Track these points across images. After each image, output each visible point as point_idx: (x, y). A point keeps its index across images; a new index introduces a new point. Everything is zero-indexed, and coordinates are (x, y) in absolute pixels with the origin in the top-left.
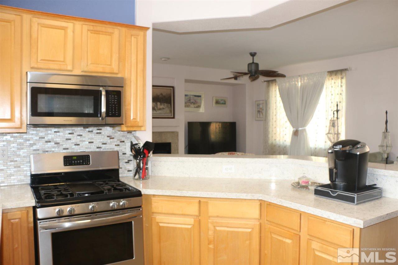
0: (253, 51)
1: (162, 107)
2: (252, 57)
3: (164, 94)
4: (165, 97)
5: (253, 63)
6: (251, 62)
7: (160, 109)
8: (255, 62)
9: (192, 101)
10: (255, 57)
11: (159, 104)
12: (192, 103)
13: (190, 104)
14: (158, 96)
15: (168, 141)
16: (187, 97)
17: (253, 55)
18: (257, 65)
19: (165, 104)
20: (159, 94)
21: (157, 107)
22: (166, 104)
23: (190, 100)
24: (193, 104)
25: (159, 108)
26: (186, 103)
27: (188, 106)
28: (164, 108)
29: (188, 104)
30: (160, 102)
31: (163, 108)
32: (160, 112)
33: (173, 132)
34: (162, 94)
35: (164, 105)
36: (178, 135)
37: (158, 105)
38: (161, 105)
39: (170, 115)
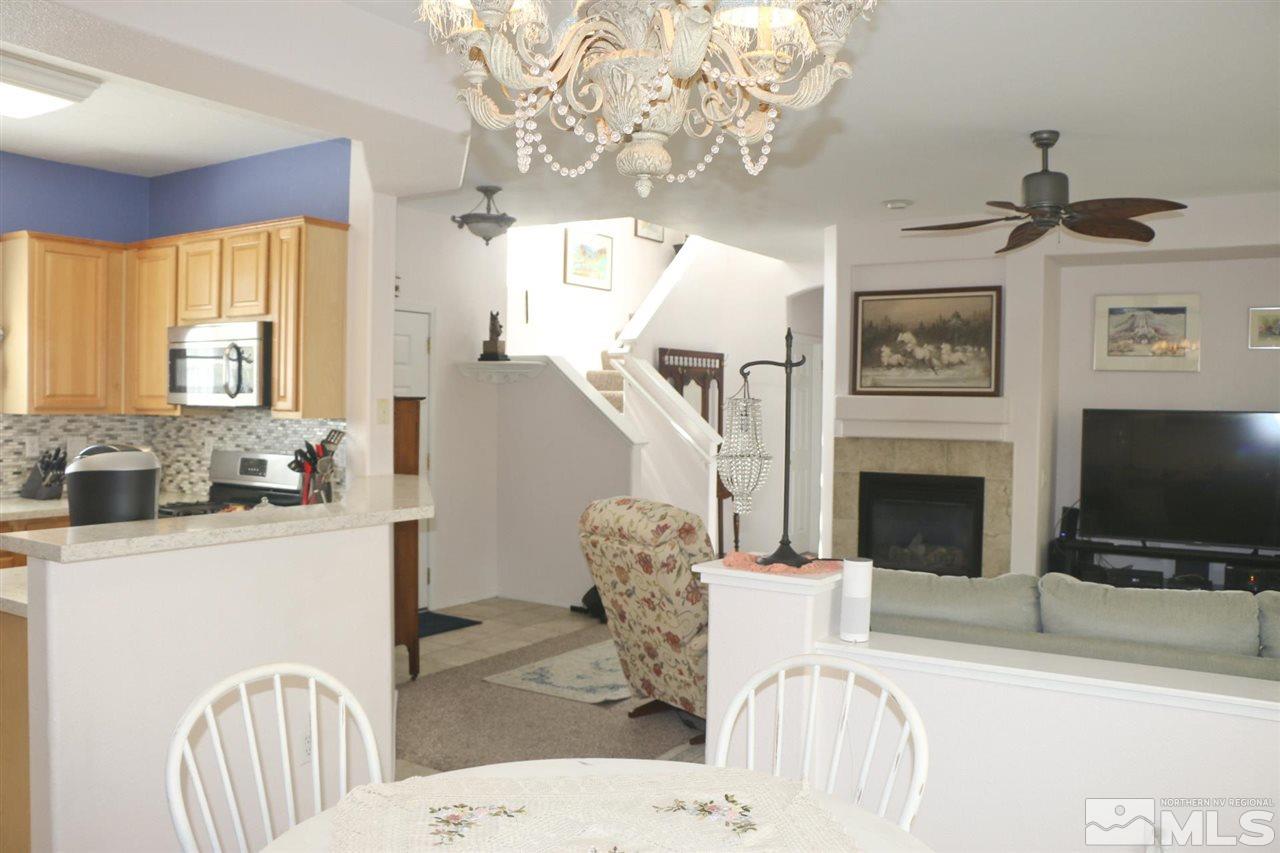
0: (1045, 125)
1: (957, 356)
2: (1039, 151)
3: (965, 315)
4: (967, 323)
5: (1045, 171)
6: (1039, 168)
7: (950, 365)
8: (1052, 168)
9: (1140, 331)
10: (1050, 151)
11: (946, 347)
12: (1144, 336)
13: (1131, 341)
14: (945, 322)
15: (973, 472)
16: (1117, 318)
17: (1045, 141)
18: (1061, 180)
19: (970, 348)
20: (947, 315)
21: (939, 358)
22: (973, 346)
23: (1131, 329)
24: (1145, 341)
25: (946, 362)
26: (1112, 339)
27: (1122, 351)
28: (964, 360)
29: (1121, 343)
30: (950, 341)
31: (961, 363)
32: (949, 373)
33: (991, 444)
34: (957, 315)
35: (965, 351)
36: (1010, 454)
37: (943, 351)
38: (953, 351)
39: (986, 384)
